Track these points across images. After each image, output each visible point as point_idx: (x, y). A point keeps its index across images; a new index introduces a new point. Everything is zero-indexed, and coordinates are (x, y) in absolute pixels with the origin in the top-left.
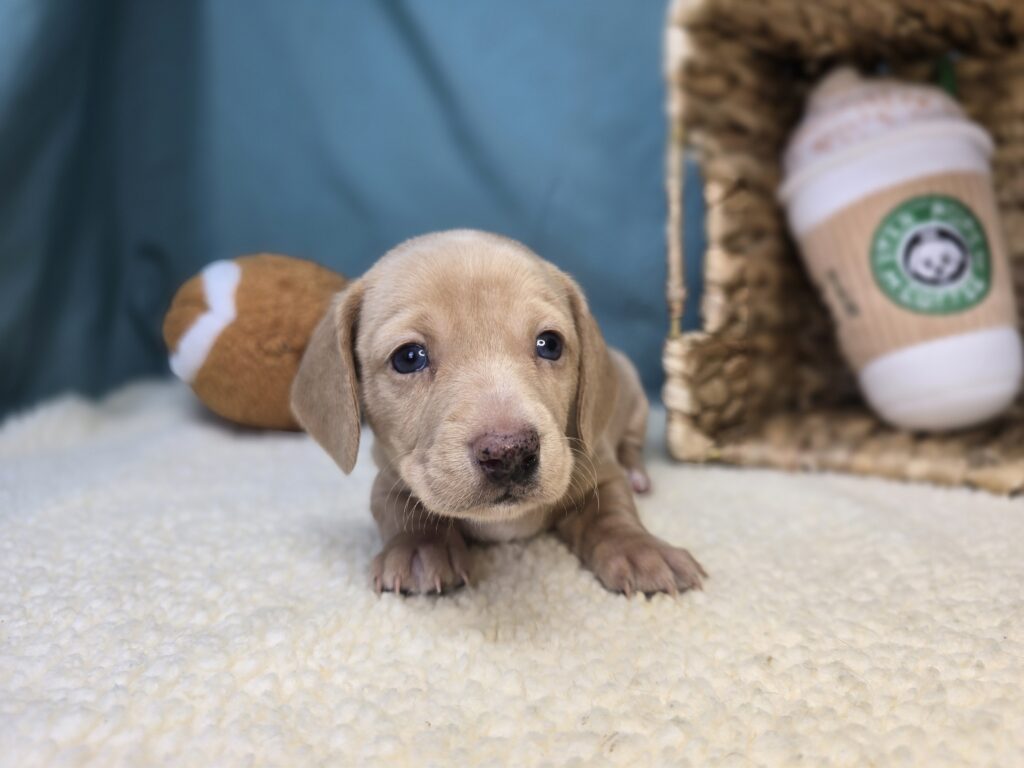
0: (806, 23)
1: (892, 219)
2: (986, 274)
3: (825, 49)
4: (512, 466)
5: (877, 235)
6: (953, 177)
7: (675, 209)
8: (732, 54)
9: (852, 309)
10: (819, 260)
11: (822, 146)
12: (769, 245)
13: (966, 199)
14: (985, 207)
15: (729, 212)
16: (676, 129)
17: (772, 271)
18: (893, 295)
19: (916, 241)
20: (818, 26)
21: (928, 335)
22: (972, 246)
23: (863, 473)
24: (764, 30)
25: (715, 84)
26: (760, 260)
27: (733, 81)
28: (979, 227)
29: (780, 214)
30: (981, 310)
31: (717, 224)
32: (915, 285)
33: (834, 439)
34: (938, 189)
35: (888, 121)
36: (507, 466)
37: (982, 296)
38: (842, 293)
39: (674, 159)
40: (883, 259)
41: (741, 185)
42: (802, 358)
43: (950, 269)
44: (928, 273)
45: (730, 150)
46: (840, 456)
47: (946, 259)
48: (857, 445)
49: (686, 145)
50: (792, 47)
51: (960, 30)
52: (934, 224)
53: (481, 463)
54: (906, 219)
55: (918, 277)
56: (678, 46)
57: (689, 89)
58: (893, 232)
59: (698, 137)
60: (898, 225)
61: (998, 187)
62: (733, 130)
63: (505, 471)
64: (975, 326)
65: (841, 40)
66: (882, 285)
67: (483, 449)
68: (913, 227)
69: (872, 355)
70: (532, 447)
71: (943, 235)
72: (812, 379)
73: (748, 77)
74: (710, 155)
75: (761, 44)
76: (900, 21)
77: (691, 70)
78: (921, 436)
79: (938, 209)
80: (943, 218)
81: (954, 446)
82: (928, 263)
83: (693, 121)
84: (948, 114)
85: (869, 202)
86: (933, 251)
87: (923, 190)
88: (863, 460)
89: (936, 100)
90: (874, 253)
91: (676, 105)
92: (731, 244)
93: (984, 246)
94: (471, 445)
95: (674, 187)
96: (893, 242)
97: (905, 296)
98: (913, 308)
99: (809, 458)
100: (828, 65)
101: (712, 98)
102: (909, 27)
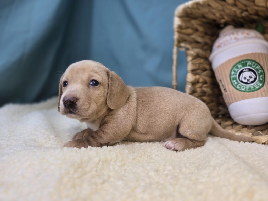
0: (214, 14)
2: (263, 82)
3: (223, 21)
5: (231, 70)
6: (253, 54)
7: (175, 62)
8: (195, 23)
9: (225, 90)
10: (218, 76)
11: (219, 46)
13: (258, 61)
15: (193, 64)
16: (176, 43)
18: (235, 87)
19: (242, 72)
20: (218, 15)
22: (259, 74)
24: (203, 16)
25: (189, 31)
27: (196, 30)
31: (190, 67)
32: (241, 84)
34: (249, 58)
35: (237, 39)
38: (223, 85)
39: (175, 50)
41: (197, 56)
43: (252, 80)
45: (194, 48)
47: (250, 77)
49: (179, 46)
50: (215, 21)
51: (261, 14)
54: (240, 66)
55: (242, 82)
56: (177, 22)
57: (179, 32)
58: (236, 70)
59: (183, 45)
60: (237, 68)
62: (195, 43)
65: (227, 18)
66: (232, 84)
71: (250, 70)
73: (201, 29)
74: (188, 49)
75: (204, 20)
76: (242, 12)
77: (180, 27)
79: (249, 63)
80: (250, 66)
82: (245, 78)
83: (180, 41)
84: (256, 37)
85: (230, 61)
87: (245, 58)
89: (253, 33)
90: (230, 75)
91: (176, 36)
92: (194, 72)
93: (263, 73)
95: (175, 57)
96: (236, 72)
97: (238, 87)
98: (240, 90)
100: (226, 24)
101: (189, 35)
102: (244, 14)
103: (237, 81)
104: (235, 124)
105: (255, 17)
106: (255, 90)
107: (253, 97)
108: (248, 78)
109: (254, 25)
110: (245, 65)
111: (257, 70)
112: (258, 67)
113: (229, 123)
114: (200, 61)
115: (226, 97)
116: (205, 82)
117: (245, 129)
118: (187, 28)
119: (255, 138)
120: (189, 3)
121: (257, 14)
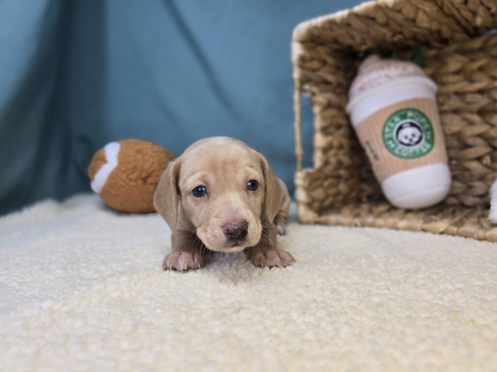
0: (353, 38)
1: (390, 119)
2: (431, 141)
3: (364, 48)
4: (238, 235)
5: (385, 126)
6: (415, 100)
7: (297, 117)
8: (322, 51)
9: (376, 157)
10: (363, 136)
11: (362, 89)
12: (342, 131)
13: (422, 110)
14: (432, 113)
15: (323, 118)
16: (297, 84)
17: (345, 142)
18: (391, 151)
19: (401, 128)
20: (358, 39)
21: (406, 168)
22: (425, 129)
23: (380, 227)
24: (336, 41)
25: (315, 64)
26: (339, 137)
27: (324, 63)
28: (428, 122)
29: (348, 117)
30: (428, 156)
31: (318, 123)
32: (401, 146)
33: (370, 212)
34: (410, 106)
35: (389, 78)
36: (236, 235)
37: (429, 151)
38: (372, 151)
39: (296, 96)
40: (387, 136)
41: (329, 106)
42: (362, 180)
43: (416, 139)
44: (406, 141)
45: (322, 92)
46: (370, 219)
47: (414, 135)
48: (379, 216)
49: (302, 90)
50: (350, 47)
51: (421, 38)
52: (408, 120)
53: (226, 234)
54: (397, 119)
55: (402, 143)
56: (297, 50)
57: (302, 67)
59: (307, 87)
60: (393, 122)
61: (440, 104)
62: (324, 83)
63: (235, 237)
64: (426, 163)
65: (370, 44)
66: (387, 147)
67: (227, 228)
68: (399, 122)
69: (385, 177)
70: (245, 228)
71: (412, 125)
72: (367, 189)
73: (330, 60)
74: (313, 94)
75: (336, 46)
76: (393, 36)
77: (302, 59)
78: (408, 211)
79: (410, 114)
80: (412, 118)
81: (422, 215)
82: (406, 137)
83: (304, 80)
84: (416, 74)
85: (381, 112)
86: (408, 132)
87: (403, 107)
88: (380, 221)
89: (411, 68)
90: (383, 133)
91: (296, 74)
92: (325, 131)
93: (431, 129)
94: (223, 227)
95: (297, 108)
96: (391, 129)
97: (397, 152)
99: (357, 221)
100: (368, 53)
101: (314, 70)
102: (397, 38)
103: (394, 142)
104: (392, 208)
105: (411, 43)
106: (421, 154)
107: (420, 165)
108: (410, 137)
109: (409, 54)
110: (404, 117)
111: (422, 124)
112: (423, 120)
113: (383, 208)
114: (333, 112)
115: (378, 167)
116: (341, 147)
117: (410, 215)
118: (312, 59)
119: (427, 226)
120: (318, 21)
121: (414, 38)
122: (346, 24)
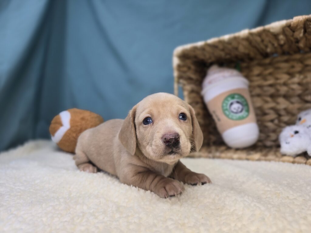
0: (205, 55)
1: (226, 99)
2: (248, 111)
3: (210, 61)
4: (172, 142)
5: (223, 102)
6: (239, 89)
8: (189, 62)
9: (219, 120)
10: (211, 108)
11: (210, 83)
12: (199, 106)
13: (243, 94)
14: (247, 96)
15: (190, 98)
16: (176, 79)
17: (201, 111)
18: (227, 116)
19: (232, 104)
20: (207, 56)
21: (236, 125)
22: (245, 104)
23: (223, 158)
24: (196, 57)
25: (185, 69)
26: (198, 109)
27: (189, 68)
28: (246, 101)
29: (202, 98)
30: (247, 119)
32: (232, 114)
33: (217, 150)
34: (236, 92)
35: (224, 77)
37: (247, 116)
38: (217, 116)
39: (176, 86)
40: (225, 108)
41: (192, 91)
42: (210, 133)
43: (240, 110)
44: (235, 111)
45: (189, 83)
46: (218, 154)
47: (239, 108)
48: (222, 152)
49: (178, 83)
50: (203, 60)
52: (235, 100)
53: (164, 142)
54: (229, 99)
55: (233, 112)
56: (176, 61)
57: (179, 70)
58: (226, 102)
59: (181, 81)
61: (251, 92)
62: (189, 79)
63: (170, 144)
64: (246, 123)
65: (213, 59)
66: (225, 114)
67: (165, 138)
68: (231, 101)
69: (225, 130)
71: (238, 102)
72: (213, 138)
73: (193, 67)
74: (184, 85)
75: (195, 60)
77: (179, 66)
78: (237, 150)
79: (236, 96)
82: (235, 109)
83: (180, 77)
85: (221, 95)
86: (236, 106)
87: (233, 93)
88: (223, 155)
89: (235, 72)
90: (223, 107)
91: (176, 74)
93: (247, 105)
94: (162, 138)
95: (176, 92)
96: (227, 104)
97: (230, 116)
98: (232, 119)
99: (211, 155)
100: (211, 64)
101: (184, 72)
102: (228, 57)
103: (228, 112)
104: (228, 148)
106: (243, 118)
108: (237, 108)
109: (233, 65)
110: (233, 98)
112: (243, 100)
113: (223, 148)
114: (194, 95)
115: (220, 125)
116: (199, 114)
117: (239, 152)
118: (184, 66)
119: (249, 157)
120: (188, 46)
121: (236, 57)
122: (203, 49)
